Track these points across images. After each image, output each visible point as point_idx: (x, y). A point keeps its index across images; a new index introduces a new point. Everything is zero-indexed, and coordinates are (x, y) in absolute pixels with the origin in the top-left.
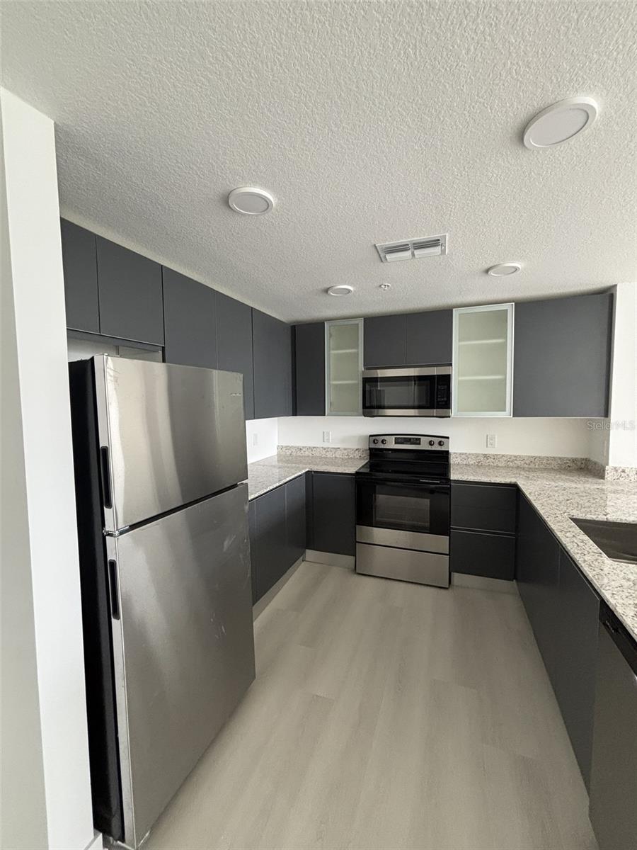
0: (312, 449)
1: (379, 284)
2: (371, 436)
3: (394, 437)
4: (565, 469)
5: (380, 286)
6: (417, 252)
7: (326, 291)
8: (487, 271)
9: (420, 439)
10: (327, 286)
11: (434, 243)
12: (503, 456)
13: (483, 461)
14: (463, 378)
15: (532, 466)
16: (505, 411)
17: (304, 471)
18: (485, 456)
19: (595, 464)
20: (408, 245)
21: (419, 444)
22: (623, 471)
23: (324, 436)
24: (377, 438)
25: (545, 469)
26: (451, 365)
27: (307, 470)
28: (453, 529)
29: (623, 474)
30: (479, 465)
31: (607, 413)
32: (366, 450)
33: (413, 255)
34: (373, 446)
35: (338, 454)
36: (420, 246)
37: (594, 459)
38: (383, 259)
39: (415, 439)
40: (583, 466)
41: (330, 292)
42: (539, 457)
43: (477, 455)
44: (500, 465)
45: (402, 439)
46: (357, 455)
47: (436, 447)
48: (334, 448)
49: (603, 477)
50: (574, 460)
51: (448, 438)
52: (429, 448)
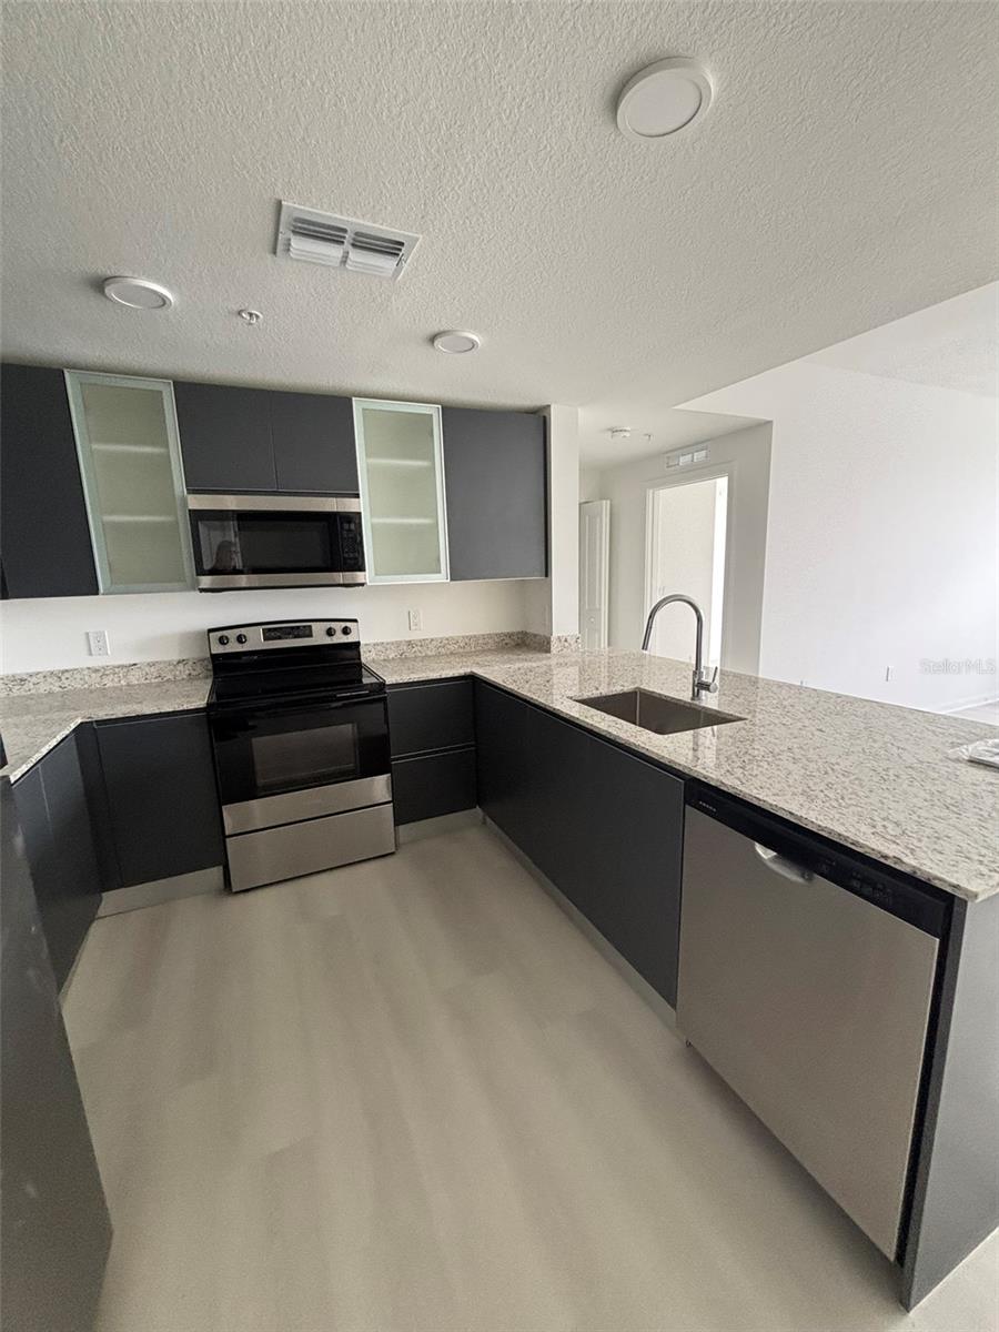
0: (58, 675)
1: (236, 308)
2: (210, 631)
3: (261, 629)
4: (503, 648)
5: (239, 313)
6: (356, 256)
7: (99, 284)
8: (432, 339)
9: (310, 627)
10: (103, 269)
11: (393, 248)
12: (432, 640)
13: (408, 651)
14: (381, 521)
15: (468, 649)
16: (440, 572)
17: (73, 726)
18: (409, 643)
19: (535, 636)
20: (345, 231)
21: (310, 635)
22: (566, 641)
23: (91, 643)
24: (225, 633)
25: (484, 651)
26: (357, 496)
27: (79, 721)
28: (394, 760)
29: (566, 644)
30: (403, 659)
31: (547, 572)
32: (203, 660)
33: (345, 260)
34: (218, 649)
35: (135, 678)
36: (366, 243)
37: (532, 630)
38: (280, 247)
39: (300, 628)
40: (519, 641)
41: (110, 291)
42: (475, 636)
43: (398, 644)
44: (429, 653)
45: (273, 630)
46: (184, 672)
47: (340, 638)
48: (122, 667)
49: (548, 651)
50: (510, 635)
51: (355, 621)
52: (328, 641)
